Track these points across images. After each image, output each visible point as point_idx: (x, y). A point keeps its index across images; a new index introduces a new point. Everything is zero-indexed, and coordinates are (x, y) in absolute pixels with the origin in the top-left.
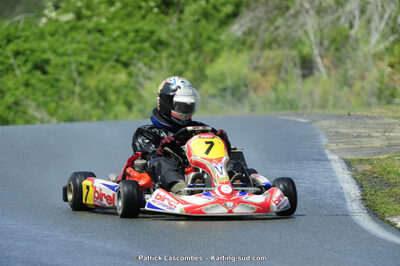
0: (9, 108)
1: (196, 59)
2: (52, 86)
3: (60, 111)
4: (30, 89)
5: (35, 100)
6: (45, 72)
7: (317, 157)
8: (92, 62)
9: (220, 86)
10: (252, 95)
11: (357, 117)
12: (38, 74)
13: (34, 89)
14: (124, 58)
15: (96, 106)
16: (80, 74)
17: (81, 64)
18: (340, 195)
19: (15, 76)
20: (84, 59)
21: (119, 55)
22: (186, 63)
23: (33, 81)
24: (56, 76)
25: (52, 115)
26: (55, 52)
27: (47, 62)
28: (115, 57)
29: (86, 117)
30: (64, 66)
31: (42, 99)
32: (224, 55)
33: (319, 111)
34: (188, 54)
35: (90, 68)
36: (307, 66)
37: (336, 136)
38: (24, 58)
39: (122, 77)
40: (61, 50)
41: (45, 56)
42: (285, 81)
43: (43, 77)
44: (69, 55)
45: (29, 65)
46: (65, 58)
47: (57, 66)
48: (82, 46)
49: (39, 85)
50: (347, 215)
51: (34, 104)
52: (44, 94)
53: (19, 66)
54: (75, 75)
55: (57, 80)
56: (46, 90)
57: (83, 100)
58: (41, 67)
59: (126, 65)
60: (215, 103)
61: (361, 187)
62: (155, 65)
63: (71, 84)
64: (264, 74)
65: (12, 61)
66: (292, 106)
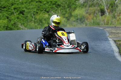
0: (12, 25)
1: (69, 10)
2: (26, 18)
3: (28, 26)
4: (19, 19)
5: (20, 23)
6: (23, 14)
7: (105, 39)
8: (38, 11)
9: (76, 18)
10: (86, 21)
11: (118, 27)
12: (21, 15)
13: (20, 19)
14: (47, 10)
15: (39, 24)
16: (34, 15)
17: (34, 12)
18: (113, 51)
19: (14, 15)
20: (35, 10)
21: (46, 9)
22: (66, 11)
23: (20, 17)
24: (27, 15)
25: (25, 27)
26: (26, 8)
27: (24, 11)
28: (45, 10)
29: (36, 28)
30: (29, 12)
31: (22, 22)
32: (78, 9)
33: (106, 26)
34: (67, 9)
35: (37, 13)
36: (103, 12)
37: (111, 33)
38: (17, 10)
39: (47, 15)
40: (28, 8)
41: (23, 9)
42: (96, 17)
43: (23, 16)
44: (31, 9)
45: (19, 12)
46: (30, 10)
47: (27, 12)
48: (35, 6)
49: (22, 18)
50: (114, 57)
51: (20, 24)
52: (23, 21)
53: (15, 12)
54: (32, 15)
55: (27, 17)
56: (24, 20)
57: (35, 22)
58: (22, 12)
59: (48, 12)
60: (75, 23)
61: (119, 48)
62: (57, 12)
63: (31, 18)
64: (90, 15)
65: (13, 11)
66: (98, 24)
